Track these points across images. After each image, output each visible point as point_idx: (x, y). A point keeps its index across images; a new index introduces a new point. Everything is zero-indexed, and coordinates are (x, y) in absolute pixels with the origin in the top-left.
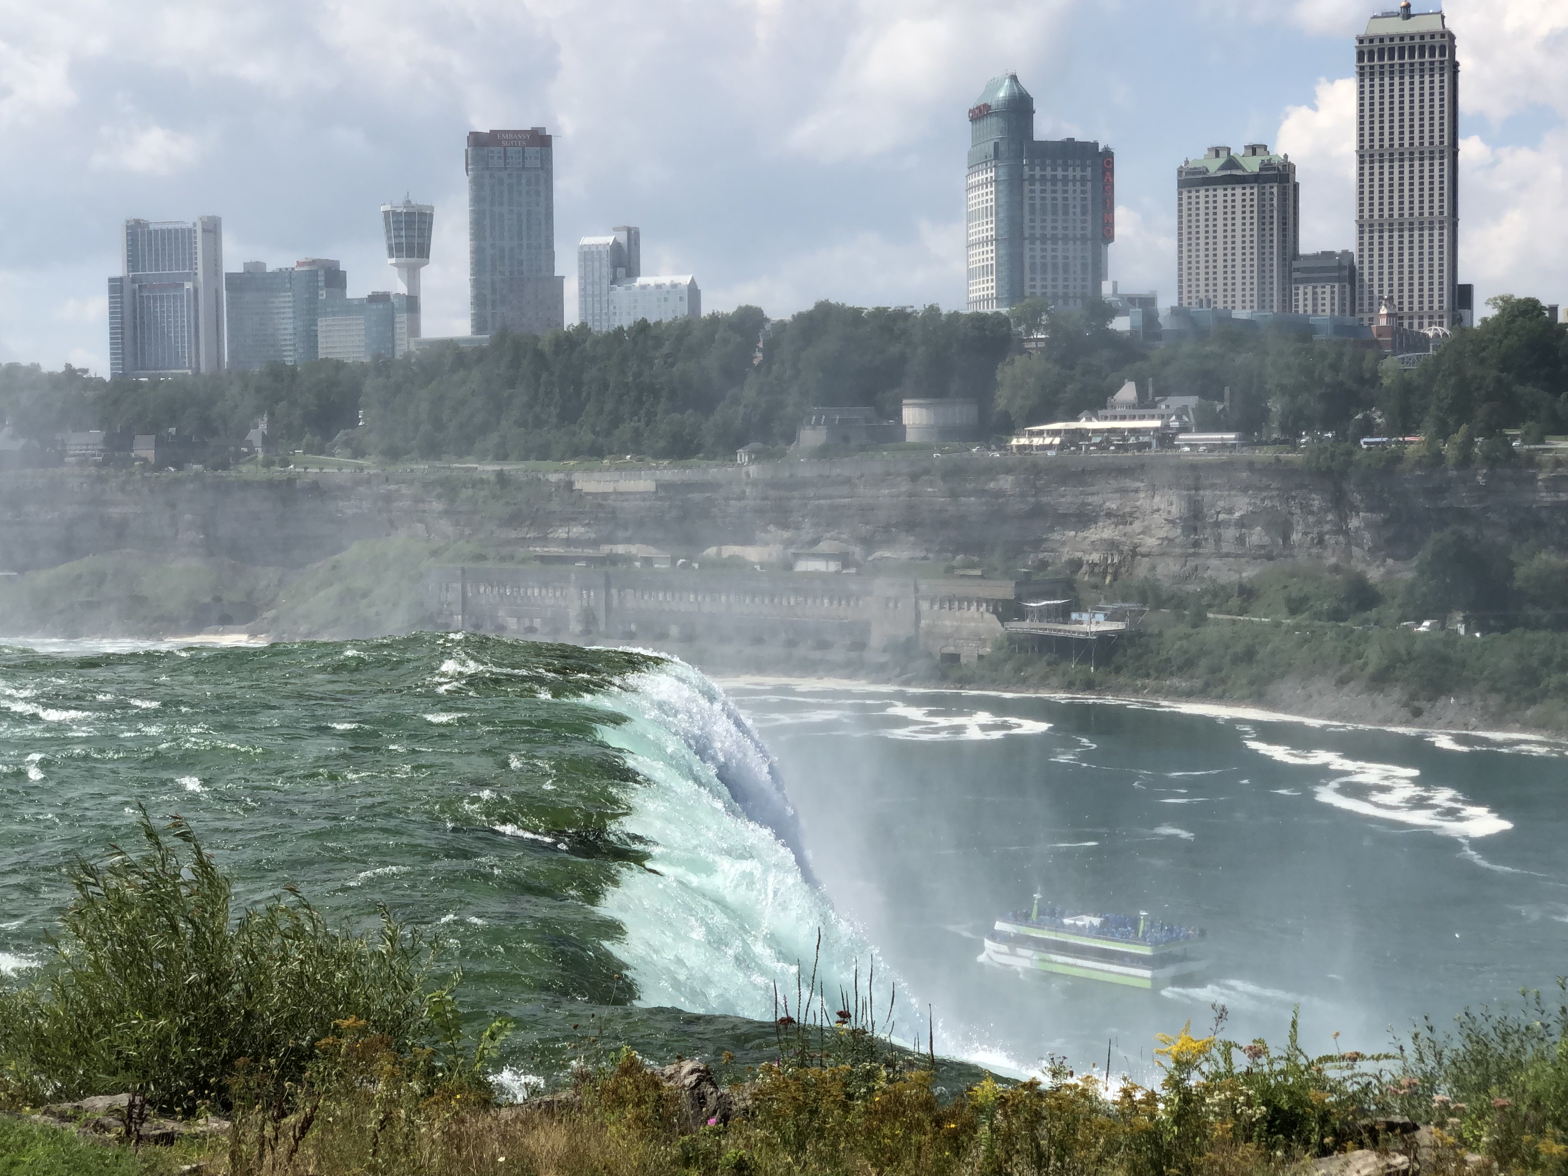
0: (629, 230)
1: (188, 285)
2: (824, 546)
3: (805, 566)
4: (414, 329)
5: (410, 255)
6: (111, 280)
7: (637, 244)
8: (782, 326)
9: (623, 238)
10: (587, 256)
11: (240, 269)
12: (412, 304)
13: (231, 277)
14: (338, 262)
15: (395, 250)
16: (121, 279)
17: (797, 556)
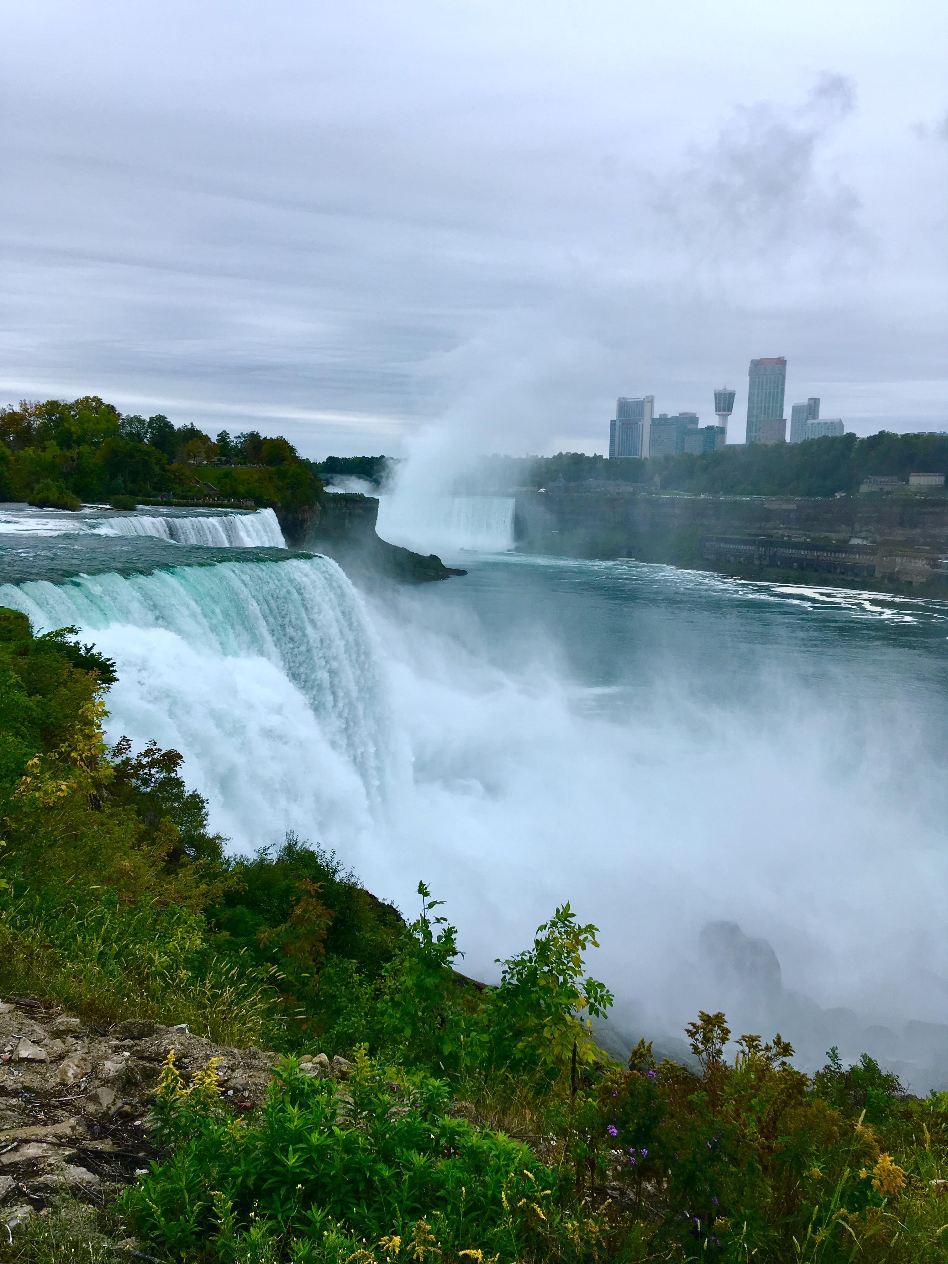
0: (815, 399)
1: (639, 423)
2: (863, 534)
3: (855, 541)
4: (724, 440)
5: (724, 410)
6: (612, 421)
7: (818, 405)
8: (863, 440)
9: (812, 402)
10: (796, 410)
11: (658, 417)
12: (722, 431)
13: (653, 420)
14: (695, 414)
15: (718, 409)
16: (615, 421)
17: (851, 537)
